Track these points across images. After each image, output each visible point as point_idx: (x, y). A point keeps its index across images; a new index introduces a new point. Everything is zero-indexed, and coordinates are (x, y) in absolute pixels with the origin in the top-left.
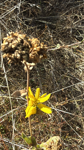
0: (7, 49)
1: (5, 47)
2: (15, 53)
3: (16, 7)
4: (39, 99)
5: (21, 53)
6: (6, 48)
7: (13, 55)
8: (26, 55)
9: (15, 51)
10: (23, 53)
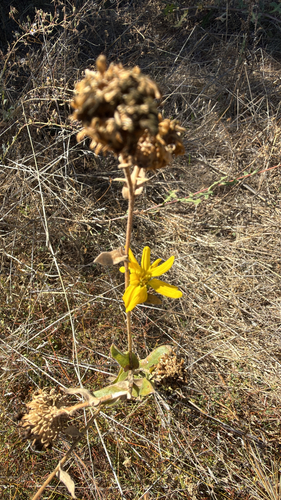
0: (92, 104)
1: (85, 100)
2: (116, 115)
3: (61, 157)
4: (149, 270)
5: (136, 113)
6: (89, 101)
7: (110, 121)
8: (152, 116)
9: (115, 109)
10: (141, 112)
